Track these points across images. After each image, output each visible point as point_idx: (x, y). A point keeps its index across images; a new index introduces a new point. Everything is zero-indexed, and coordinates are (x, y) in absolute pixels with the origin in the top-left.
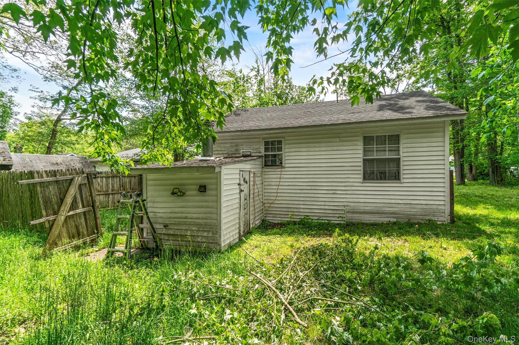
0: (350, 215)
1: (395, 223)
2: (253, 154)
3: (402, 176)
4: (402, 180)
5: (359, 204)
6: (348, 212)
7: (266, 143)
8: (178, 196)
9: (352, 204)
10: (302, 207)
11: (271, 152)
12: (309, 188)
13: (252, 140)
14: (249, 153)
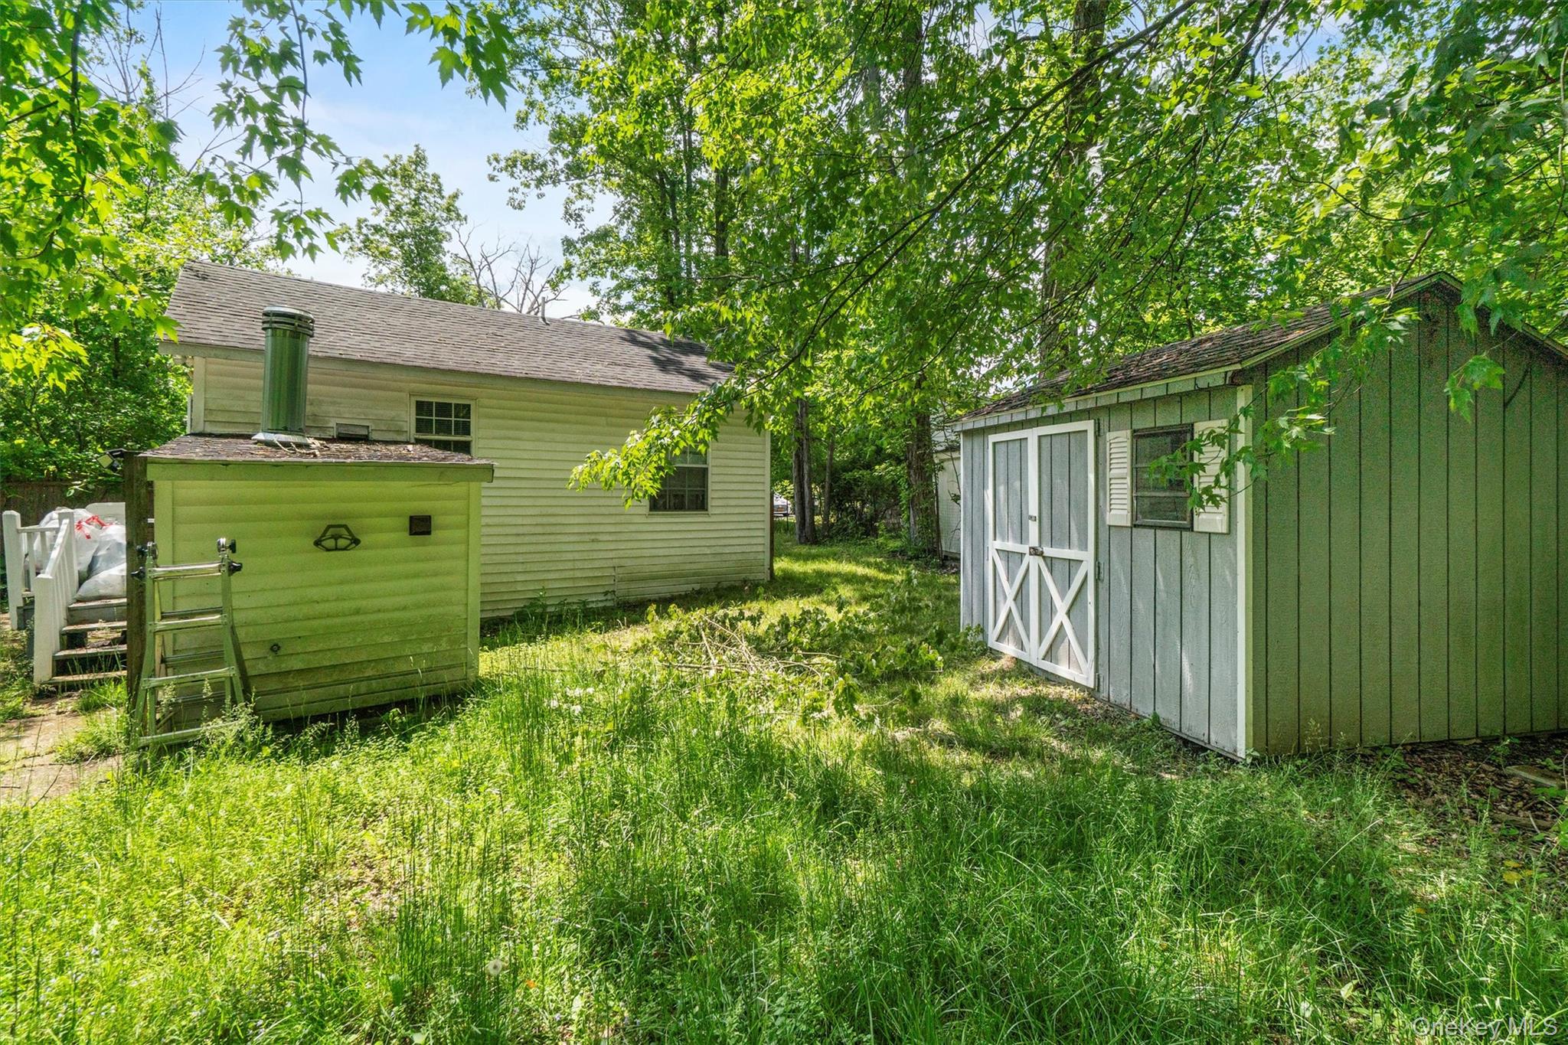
0: (623, 586)
1: (699, 592)
2: (374, 436)
3: (711, 503)
4: (711, 510)
5: (639, 561)
6: (621, 580)
7: (422, 407)
8: (328, 550)
9: (629, 563)
10: (520, 578)
11: (437, 433)
12: (539, 530)
13: (374, 392)
14: (364, 432)
